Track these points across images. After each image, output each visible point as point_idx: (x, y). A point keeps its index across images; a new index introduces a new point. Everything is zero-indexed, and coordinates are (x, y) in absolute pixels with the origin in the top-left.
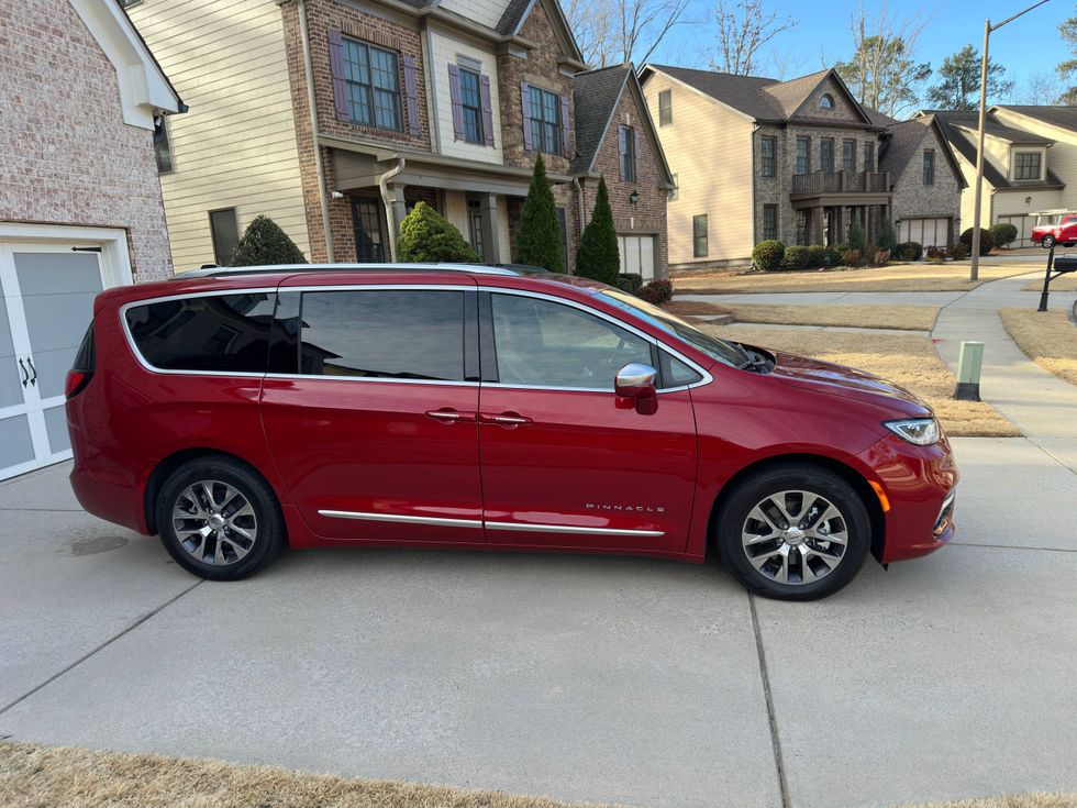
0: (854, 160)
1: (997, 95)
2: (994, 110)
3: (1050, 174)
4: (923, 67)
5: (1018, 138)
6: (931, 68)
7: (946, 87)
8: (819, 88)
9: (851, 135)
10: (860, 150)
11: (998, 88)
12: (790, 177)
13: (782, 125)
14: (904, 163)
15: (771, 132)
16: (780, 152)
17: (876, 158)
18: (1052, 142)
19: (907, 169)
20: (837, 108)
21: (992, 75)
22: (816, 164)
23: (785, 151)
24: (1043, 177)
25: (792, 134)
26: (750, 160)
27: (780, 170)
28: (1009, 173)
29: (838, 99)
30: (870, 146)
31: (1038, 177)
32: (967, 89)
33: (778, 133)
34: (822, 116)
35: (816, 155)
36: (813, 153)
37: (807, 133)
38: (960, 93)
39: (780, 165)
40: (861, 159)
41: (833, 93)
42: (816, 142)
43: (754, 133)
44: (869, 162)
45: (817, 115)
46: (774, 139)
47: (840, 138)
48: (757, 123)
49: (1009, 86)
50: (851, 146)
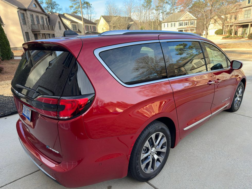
0: (43, 22)
2: (64, 14)
4: (41, 1)
6: (43, 2)
7: (48, 7)
8: (32, 2)
9: (42, 15)
10: (45, 20)
12: (30, 25)
13: (25, 10)
14: (55, 25)
15: (22, 12)
16: (26, 17)
17: (48, 22)
20: (37, 7)
22: (36, 23)
23: (27, 18)
24: (77, 30)
25: (28, 13)
26: (18, 19)
27: (27, 23)
28: (71, 28)
29: (37, 5)
30: (46, 19)
33: (24, 12)
34: (34, 9)
35: (35, 20)
36: (34, 19)
37: (32, 13)
38: (51, 9)
39: (27, 21)
40: (45, 22)
42: (35, 16)
43: (18, 11)
44: (47, 23)
45: (33, 9)
46: (23, 14)
47: (40, 16)
48: (19, 8)
50: (42, 18)
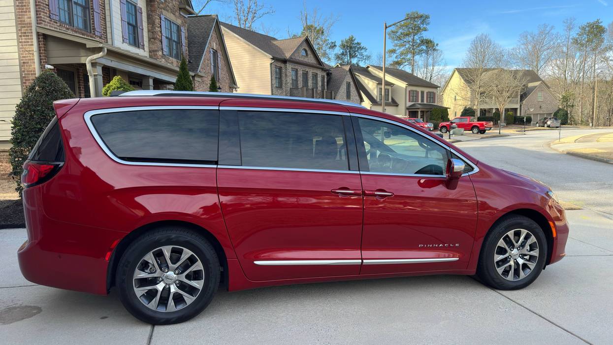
0: (316, 83)
1: (364, 61)
2: (368, 67)
3: (393, 99)
4: (333, 43)
5: (379, 81)
6: (336, 44)
7: (343, 54)
8: (301, 45)
9: (315, 71)
10: (319, 79)
11: (365, 57)
12: (289, 89)
13: (285, 61)
14: (338, 88)
15: (279, 64)
16: (283, 75)
17: (326, 84)
18: (393, 84)
19: (340, 91)
20: (309, 57)
21: (362, 51)
22: (300, 85)
23: (286, 75)
24: (390, 100)
25: (289, 66)
26: (270, 77)
27: (284, 85)
28: (377, 97)
29: (309, 52)
30: (323, 77)
31: (388, 100)
32: (351, 56)
33: (282, 65)
34: (302, 59)
35: (300, 79)
36: (299, 78)
37: (296, 67)
38: (349, 58)
39: (284, 82)
40: (320, 84)
41: (307, 49)
42: (300, 73)
43: (271, 64)
44: (323, 85)
45: (300, 59)
46: (280, 68)
47: (311, 72)
48: (273, 59)
49: (368, 57)
50: (315, 76)
